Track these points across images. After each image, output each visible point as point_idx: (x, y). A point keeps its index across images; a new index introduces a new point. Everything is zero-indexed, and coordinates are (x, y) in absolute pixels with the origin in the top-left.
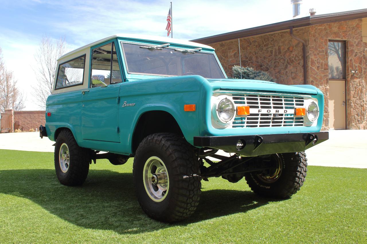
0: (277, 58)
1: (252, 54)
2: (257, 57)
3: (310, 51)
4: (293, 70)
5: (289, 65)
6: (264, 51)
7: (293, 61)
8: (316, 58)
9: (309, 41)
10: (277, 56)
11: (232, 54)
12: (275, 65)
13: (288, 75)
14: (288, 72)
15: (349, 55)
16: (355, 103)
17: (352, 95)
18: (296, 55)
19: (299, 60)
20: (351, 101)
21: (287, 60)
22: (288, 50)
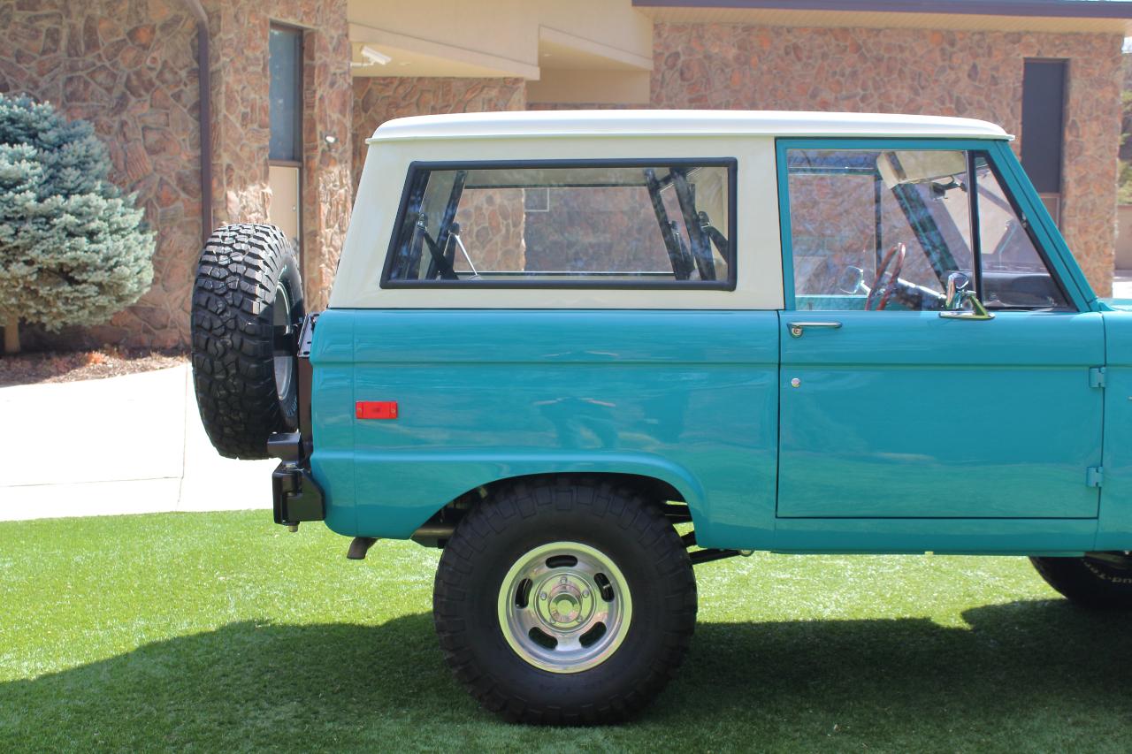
0: (80, 65)
3: (224, 55)
4: (150, 120)
5: (133, 100)
6: (19, 29)
7: (151, 84)
8: (240, 81)
9: (219, 18)
10: (77, 55)
12: (69, 89)
13: (129, 135)
14: (130, 123)
15: (315, 80)
16: (331, 245)
17: (323, 218)
18: (165, 63)
19: (177, 84)
20: (321, 237)
21: (124, 79)
22: (128, 40)
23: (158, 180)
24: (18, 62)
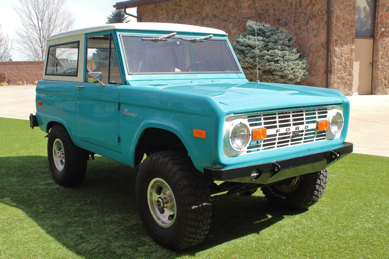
0: (297, 12)
1: (269, 5)
2: (274, 10)
3: (335, 5)
4: (314, 27)
5: (311, 21)
6: (283, 3)
7: (315, 16)
8: (342, 13)
10: (297, 9)
11: (246, 5)
12: (295, 19)
13: (309, 32)
14: (310, 28)
15: (379, 10)
16: (383, 65)
17: (380, 56)
18: (319, 9)
19: (322, 15)
20: (379, 62)
21: (308, 15)
22: (310, 3)
23: (316, 45)
24: (283, 13)
